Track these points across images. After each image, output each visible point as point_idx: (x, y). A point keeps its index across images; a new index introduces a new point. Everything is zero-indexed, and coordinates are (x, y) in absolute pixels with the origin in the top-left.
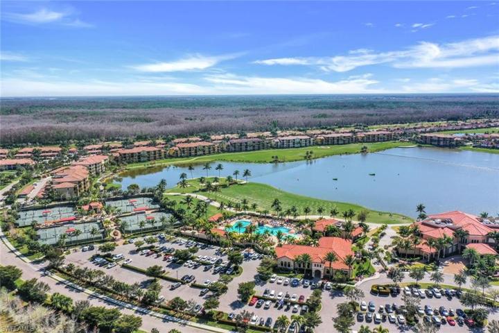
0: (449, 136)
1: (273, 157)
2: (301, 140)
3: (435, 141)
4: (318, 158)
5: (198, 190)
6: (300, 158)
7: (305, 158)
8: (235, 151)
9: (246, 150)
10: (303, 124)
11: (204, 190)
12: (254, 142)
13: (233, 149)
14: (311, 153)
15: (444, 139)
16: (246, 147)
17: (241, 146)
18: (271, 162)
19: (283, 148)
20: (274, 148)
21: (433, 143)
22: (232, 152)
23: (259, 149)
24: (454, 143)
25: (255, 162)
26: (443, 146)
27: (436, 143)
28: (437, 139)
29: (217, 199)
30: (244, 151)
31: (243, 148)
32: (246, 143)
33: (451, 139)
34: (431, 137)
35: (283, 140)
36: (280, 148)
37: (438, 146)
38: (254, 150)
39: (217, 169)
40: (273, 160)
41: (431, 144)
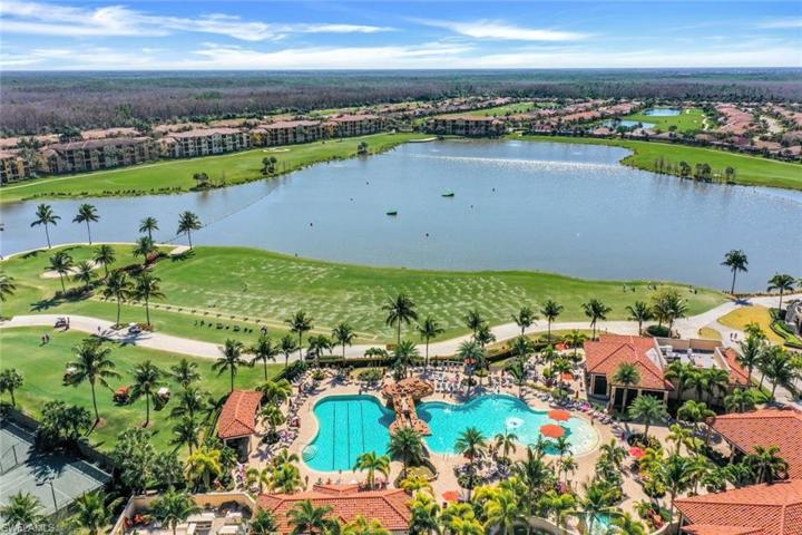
0: (483, 118)
1: (196, 177)
2: (224, 136)
3: (462, 128)
4: (290, 171)
5: (49, 296)
6: (253, 175)
7: (263, 171)
8: (73, 172)
9: (103, 168)
10: (185, 111)
11: (75, 296)
12: (119, 147)
13: (69, 166)
14: (274, 161)
15: (477, 123)
16: (102, 158)
17: (87, 156)
18: (192, 190)
19: (188, 156)
20: (165, 158)
21: (458, 131)
22: (65, 172)
23: (134, 163)
24: (494, 129)
25: (152, 192)
26: (478, 136)
27: (463, 131)
28: (464, 124)
29: (154, 322)
30: (97, 170)
31: (95, 162)
32: (101, 149)
33: (487, 122)
34: (454, 121)
35: (186, 139)
36: (181, 157)
37: (467, 135)
38: (121, 165)
39: (79, 219)
40: (195, 183)
41: (454, 134)
